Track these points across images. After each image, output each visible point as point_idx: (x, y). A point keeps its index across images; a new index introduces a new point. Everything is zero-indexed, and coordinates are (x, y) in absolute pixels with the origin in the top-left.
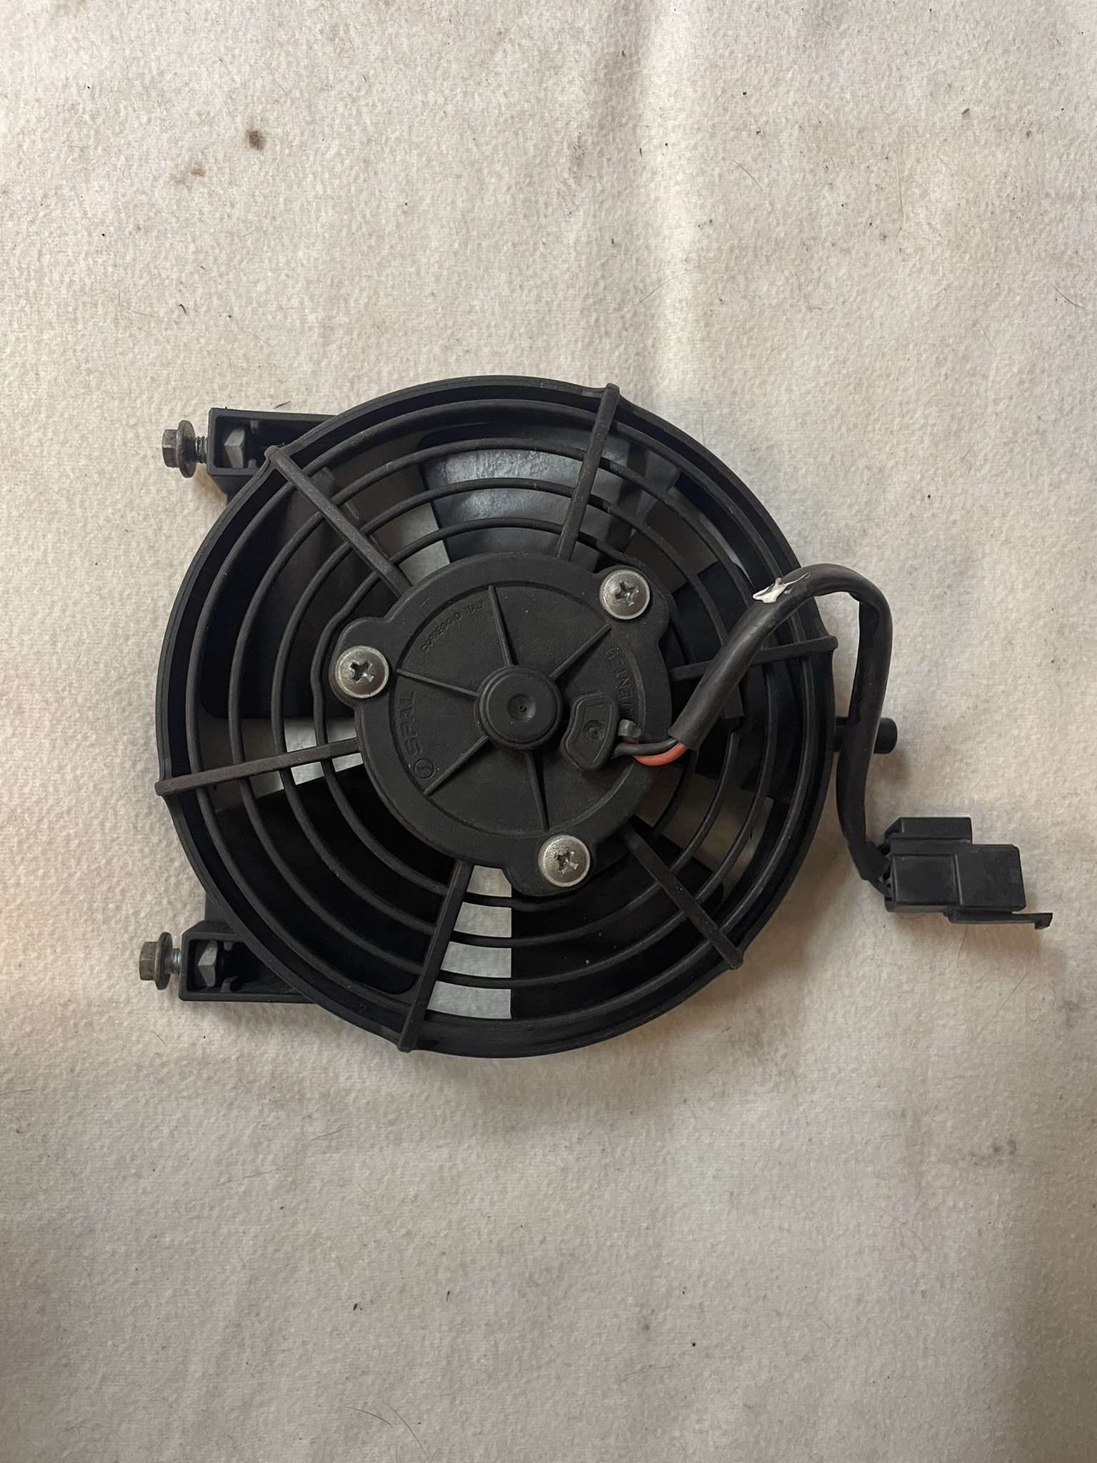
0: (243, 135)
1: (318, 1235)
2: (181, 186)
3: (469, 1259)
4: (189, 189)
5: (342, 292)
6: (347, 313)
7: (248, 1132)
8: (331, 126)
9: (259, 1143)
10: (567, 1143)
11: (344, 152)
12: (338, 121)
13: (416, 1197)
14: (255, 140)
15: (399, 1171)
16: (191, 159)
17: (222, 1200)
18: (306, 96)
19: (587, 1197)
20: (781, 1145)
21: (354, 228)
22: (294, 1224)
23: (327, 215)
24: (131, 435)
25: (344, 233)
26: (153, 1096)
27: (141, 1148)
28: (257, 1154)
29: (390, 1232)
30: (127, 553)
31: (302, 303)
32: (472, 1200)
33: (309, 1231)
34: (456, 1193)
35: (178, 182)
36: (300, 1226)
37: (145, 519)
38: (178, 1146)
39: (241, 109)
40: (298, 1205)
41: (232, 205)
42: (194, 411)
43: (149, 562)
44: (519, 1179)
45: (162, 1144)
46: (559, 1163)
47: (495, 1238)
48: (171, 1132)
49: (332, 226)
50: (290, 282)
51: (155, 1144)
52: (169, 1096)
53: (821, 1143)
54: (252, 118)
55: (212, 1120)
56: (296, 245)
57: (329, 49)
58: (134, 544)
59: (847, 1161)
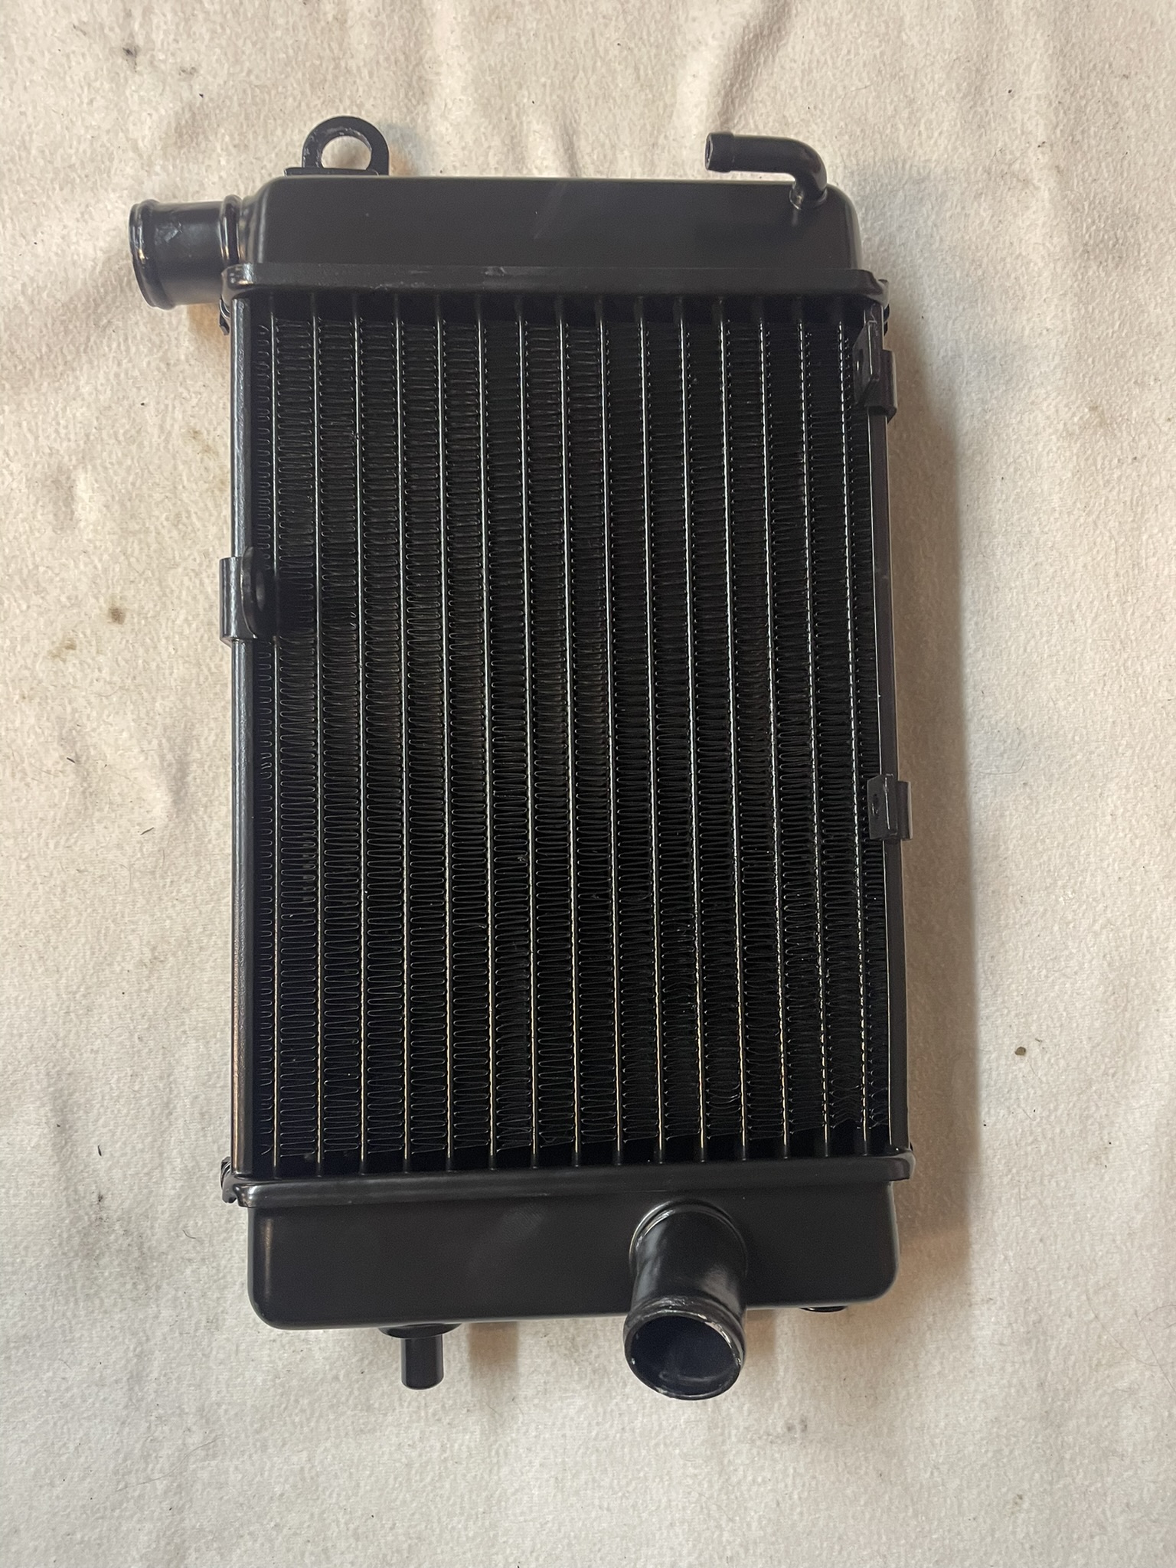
0: (106, 612)
1: (201, 1529)
2: (57, 659)
3: (329, 1545)
4: (64, 661)
5: (194, 733)
6: (199, 750)
7: (138, 1446)
8: (179, 598)
9: (149, 1455)
10: (410, 1442)
11: (190, 618)
12: (184, 593)
13: (282, 1495)
14: (117, 615)
15: (266, 1473)
16: (64, 637)
17: (121, 1503)
18: (157, 574)
19: (430, 1488)
20: (597, 1435)
21: (202, 679)
22: (182, 1520)
23: (180, 670)
24: (23, 867)
25: (193, 685)
26: (60, 1418)
27: (52, 1462)
28: (147, 1464)
29: (262, 1525)
30: (21, 965)
31: (160, 745)
32: (330, 1495)
33: (194, 1527)
34: (317, 1489)
35: (55, 656)
36: (187, 1521)
37: (35, 935)
38: (82, 1460)
39: (103, 591)
40: (183, 1505)
41: (100, 670)
42: (76, 842)
43: (40, 971)
44: (370, 1476)
45: (68, 1458)
46: (404, 1460)
47: (352, 1526)
48: (76, 1448)
49: (183, 680)
50: (150, 728)
51: (64, 1459)
52: (72, 1418)
53: (633, 1431)
54: (113, 597)
55: (108, 1437)
56: (153, 698)
57: (175, 533)
58: (27, 957)
59: (657, 1445)
